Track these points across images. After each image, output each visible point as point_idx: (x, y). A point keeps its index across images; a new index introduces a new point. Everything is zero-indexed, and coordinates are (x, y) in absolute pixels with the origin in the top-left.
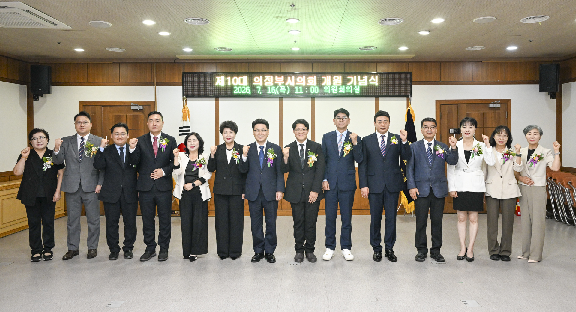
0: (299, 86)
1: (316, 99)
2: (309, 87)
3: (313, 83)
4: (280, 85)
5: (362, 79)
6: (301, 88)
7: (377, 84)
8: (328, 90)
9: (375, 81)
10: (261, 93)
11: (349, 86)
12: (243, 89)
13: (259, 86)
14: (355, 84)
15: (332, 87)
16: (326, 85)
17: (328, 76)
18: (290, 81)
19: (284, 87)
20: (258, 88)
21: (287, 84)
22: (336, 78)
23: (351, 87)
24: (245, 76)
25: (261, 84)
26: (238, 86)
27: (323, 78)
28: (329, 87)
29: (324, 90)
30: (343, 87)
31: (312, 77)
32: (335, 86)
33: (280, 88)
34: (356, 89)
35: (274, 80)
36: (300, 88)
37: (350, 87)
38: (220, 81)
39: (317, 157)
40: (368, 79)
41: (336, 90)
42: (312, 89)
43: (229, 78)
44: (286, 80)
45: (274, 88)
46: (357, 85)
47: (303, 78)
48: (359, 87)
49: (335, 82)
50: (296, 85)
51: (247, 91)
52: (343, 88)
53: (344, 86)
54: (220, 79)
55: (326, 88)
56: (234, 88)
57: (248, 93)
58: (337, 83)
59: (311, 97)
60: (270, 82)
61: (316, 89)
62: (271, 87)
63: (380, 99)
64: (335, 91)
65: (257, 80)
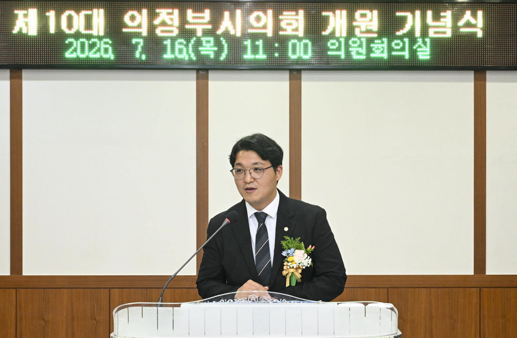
0: (254, 37)
1: (304, 75)
2: (283, 41)
3: (296, 30)
4: (199, 33)
5: (437, 17)
6: (260, 43)
7: (480, 35)
8: (339, 49)
9: (474, 26)
10: (144, 57)
11: (401, 38)
12: (92, 46)
13: (138, 35)
14: (418, 34)
15: (350, 42)
16: (332, 35)
17: (341, 9)
18: (230, 23)
19: (212, 39)
20: (138, 43)
21: (219, 32)
22: (363, 16)
23: (406, 40)
24: (98, 8)
25: (145, 33)
26: (77, 36)
27: (324, 14)
28: (342, 40)
29: (329, 49)
30: (383, 42)
31: (294, 13)
32: (359, 38)
33: (199, 43)
34: (420, 46)
35: (183, 20)
36: (257, 43)
37: (404, 43)
38: (27, 24)
39: (311, 255)
40: (456, 18)
41: (363, 51)
42: (294, 46)
43: (51, 14)
44: (216, 21)
45: (181, 44)
46: (425, 33)
47: (265, 13)
48: (428, 40)
49: (359, 27)
50: (245, 36)
51: (102, 50)
52: (382, 45)
53: (385, 40)
54: (26, 16)
55: (333, 44)
56: (67, 42)
57: (105, 56)
58: (364, 29)
59: (291, 71)
60: (172, 26)
61: (306, 46)
62: (173, 40)
63: (489, 75)
64: (358, 53)
65: (133, 18)
